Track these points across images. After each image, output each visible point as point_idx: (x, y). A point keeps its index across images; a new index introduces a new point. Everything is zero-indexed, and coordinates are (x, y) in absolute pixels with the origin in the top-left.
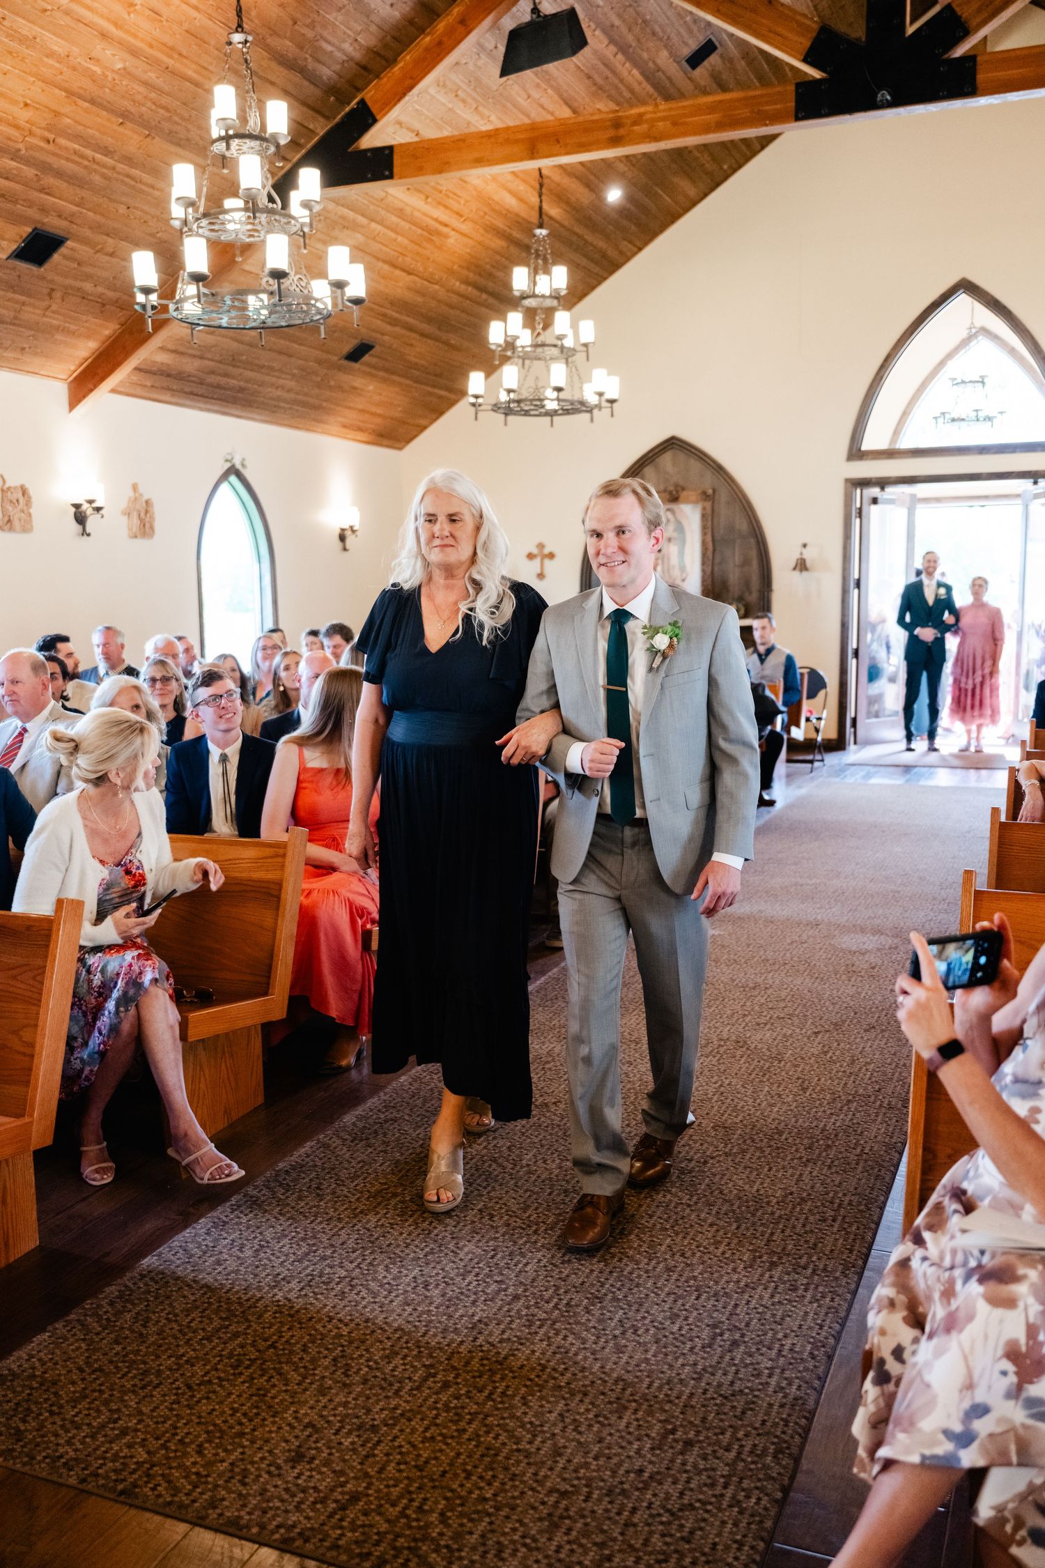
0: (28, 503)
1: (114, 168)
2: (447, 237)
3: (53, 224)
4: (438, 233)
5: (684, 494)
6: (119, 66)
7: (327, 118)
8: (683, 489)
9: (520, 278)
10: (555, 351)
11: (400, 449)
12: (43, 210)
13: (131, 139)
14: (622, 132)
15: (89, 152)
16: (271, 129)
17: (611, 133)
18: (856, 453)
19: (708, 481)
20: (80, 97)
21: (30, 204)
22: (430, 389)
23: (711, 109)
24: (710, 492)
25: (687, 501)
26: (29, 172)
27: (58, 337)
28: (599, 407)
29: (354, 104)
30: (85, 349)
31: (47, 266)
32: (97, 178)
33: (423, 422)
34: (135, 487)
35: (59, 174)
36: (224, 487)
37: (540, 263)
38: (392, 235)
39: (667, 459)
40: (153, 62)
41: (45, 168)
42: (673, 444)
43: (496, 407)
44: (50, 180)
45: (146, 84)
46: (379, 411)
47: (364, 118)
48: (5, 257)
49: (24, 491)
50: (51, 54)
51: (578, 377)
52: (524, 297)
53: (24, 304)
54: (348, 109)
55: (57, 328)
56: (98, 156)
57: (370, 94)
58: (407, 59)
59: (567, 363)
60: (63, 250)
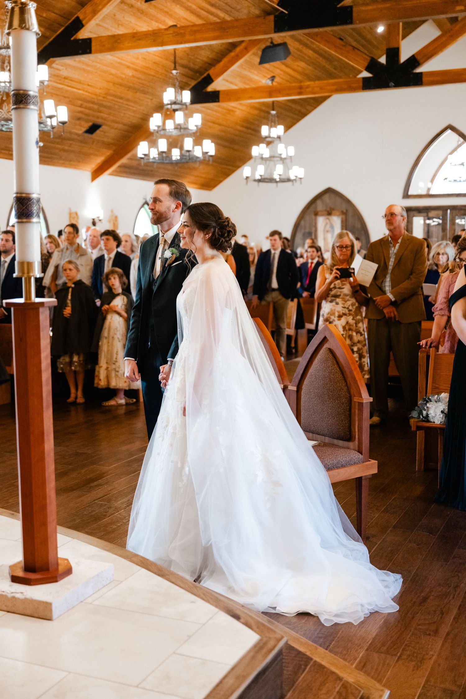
0: (78, 218)
1: (122, 103)
2: (235, 111)
3: (99, 121)
4: (232, 111)
5: (334, 212)
6: (131, 74)
7: (195, 80)
8: (333, 209)
9: (265, 130)
10: (278, 159)
11: (210, 190)
12: (98, 118)
13: (130, 95)
14: (302, 90)
15: (116, 99)
16: (184, 101)
17: (298, 90)
18: (406, 195)
19: (344, 207)
20: (117, 84)
21: (93, 116)
22: (225, 166)
23: (333, 84)
24: (345, 211)
25: (335, 215)
26: (96, 107)
27: (92, 156)
28: (295, 180)
29: (205, 75)
30: (99, 160)
31: (94, 134)
32: (116, 106)
33: (221, 179)
34: (112, 211)
35: (105, 107)
36: (142, 209)
37: (272, 124)
38: (214, 113)
39: (326, 197)
40: (141, 72)
41: (101, 105)
42: (329, 191)
43: (255, 180)
44: (102, 109)
45: (139, 78)
46: (204, 176)
47: (209, 80)
48: (81, 132)
49: (76, 214)
50: (111, 74)
51: (287, 168)
52: (266, 137)
53: (83, 147)
54: (203, 77)
55: (91, 154)
56: (119, 100)
57: (212, 72)
58: (225, 60)
59: (283, 163)
60: (101, 129)
